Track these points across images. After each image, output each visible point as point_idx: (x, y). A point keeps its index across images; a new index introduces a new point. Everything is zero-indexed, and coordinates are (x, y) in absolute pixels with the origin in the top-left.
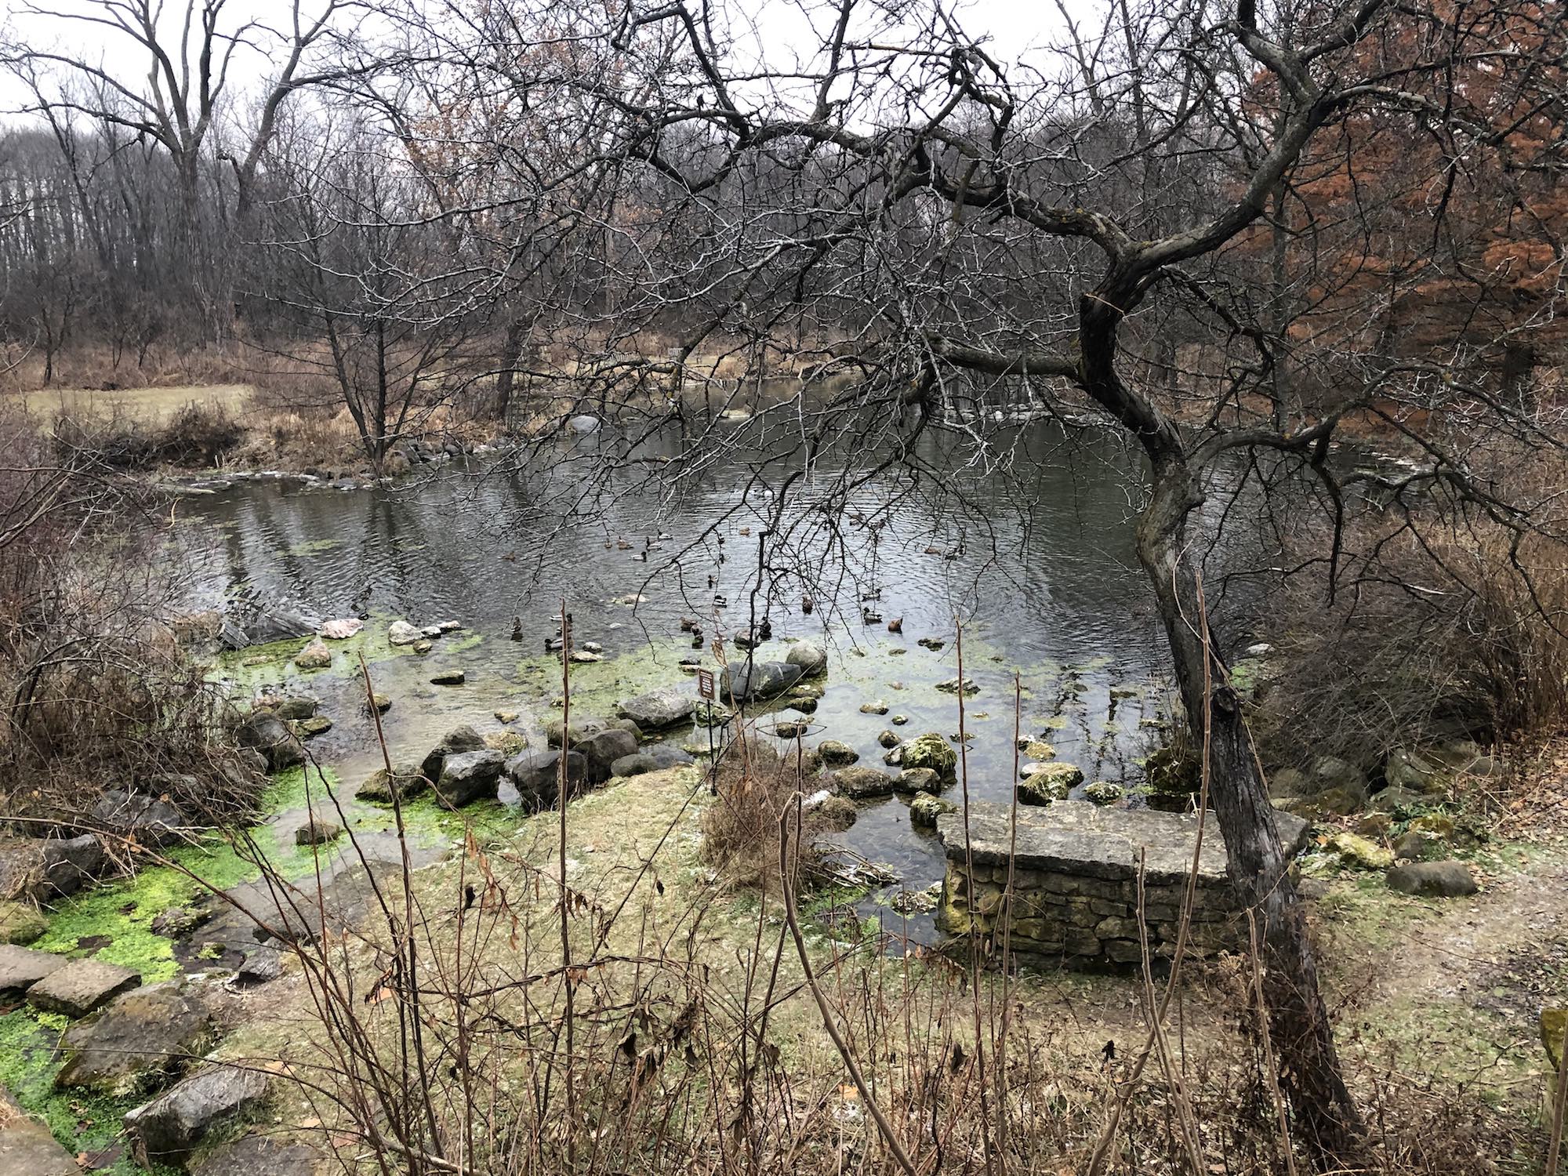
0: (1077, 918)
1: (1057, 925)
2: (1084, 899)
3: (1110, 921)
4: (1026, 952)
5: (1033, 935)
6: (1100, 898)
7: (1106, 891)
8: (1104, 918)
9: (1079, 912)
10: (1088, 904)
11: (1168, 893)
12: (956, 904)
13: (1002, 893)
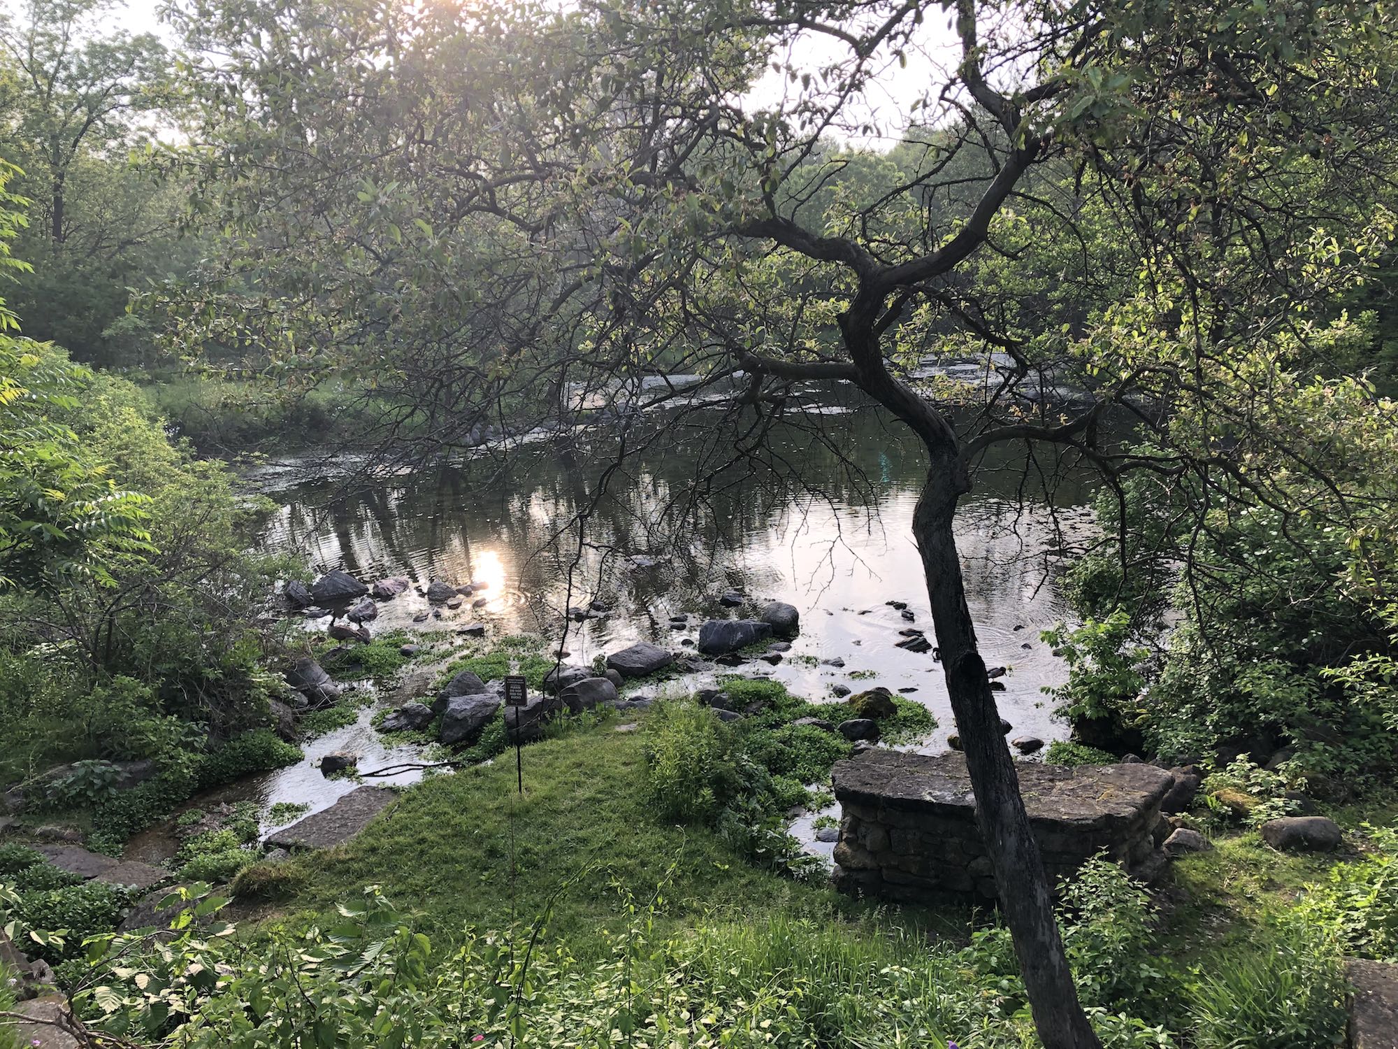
0: (949, 857)
1: (934, 862)
2: (956, 840)
3: (979, 860)
4: (907, 885)
5: (913, 870)
6: (970, 839)
7: (976, 833)
8: (975, 858)
9: (955, 851)
10: (961, 845)
12: (846, 841)
13: (888, 832)
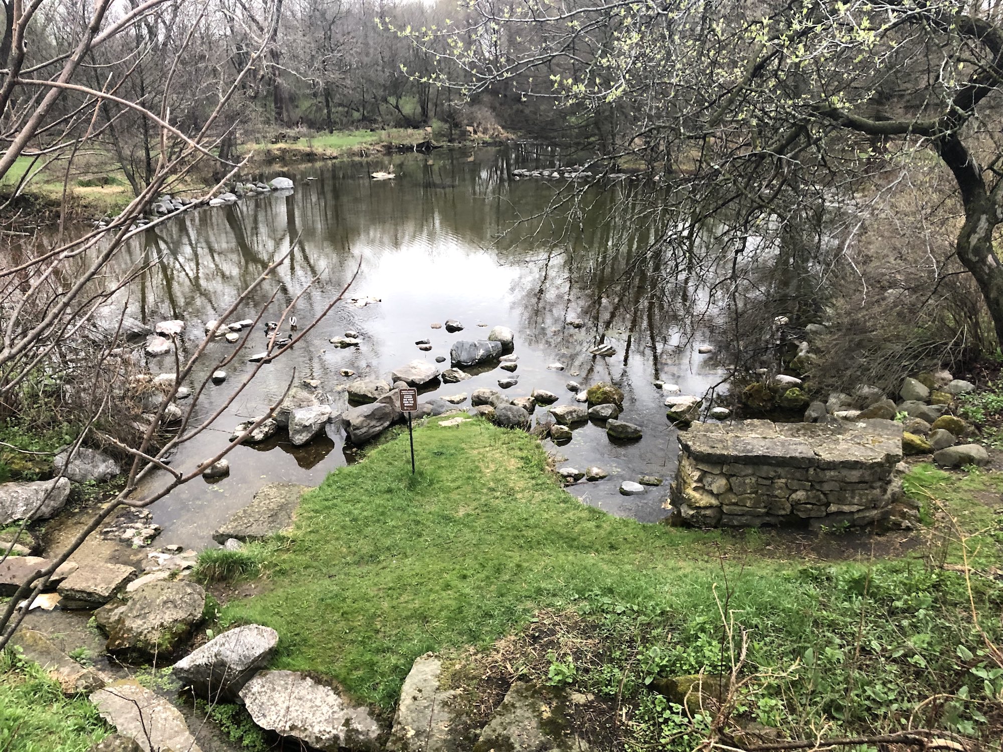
0: (776, 493)
1: (765, 497)
2: (783, 481)
3: (798, 493)
4: (743, 515)
5: (749, 504)
6: (793, 479)
7: (798, 475)
8: (797, 490)
9: (781, 488)
10: (786, 484)
11: (837, 473)
12: (695, 489)
13: (728, 480)
